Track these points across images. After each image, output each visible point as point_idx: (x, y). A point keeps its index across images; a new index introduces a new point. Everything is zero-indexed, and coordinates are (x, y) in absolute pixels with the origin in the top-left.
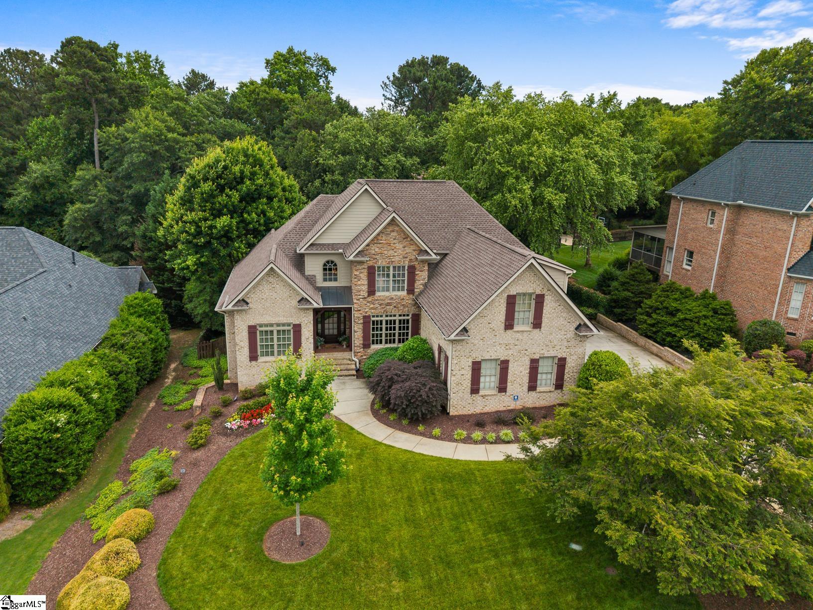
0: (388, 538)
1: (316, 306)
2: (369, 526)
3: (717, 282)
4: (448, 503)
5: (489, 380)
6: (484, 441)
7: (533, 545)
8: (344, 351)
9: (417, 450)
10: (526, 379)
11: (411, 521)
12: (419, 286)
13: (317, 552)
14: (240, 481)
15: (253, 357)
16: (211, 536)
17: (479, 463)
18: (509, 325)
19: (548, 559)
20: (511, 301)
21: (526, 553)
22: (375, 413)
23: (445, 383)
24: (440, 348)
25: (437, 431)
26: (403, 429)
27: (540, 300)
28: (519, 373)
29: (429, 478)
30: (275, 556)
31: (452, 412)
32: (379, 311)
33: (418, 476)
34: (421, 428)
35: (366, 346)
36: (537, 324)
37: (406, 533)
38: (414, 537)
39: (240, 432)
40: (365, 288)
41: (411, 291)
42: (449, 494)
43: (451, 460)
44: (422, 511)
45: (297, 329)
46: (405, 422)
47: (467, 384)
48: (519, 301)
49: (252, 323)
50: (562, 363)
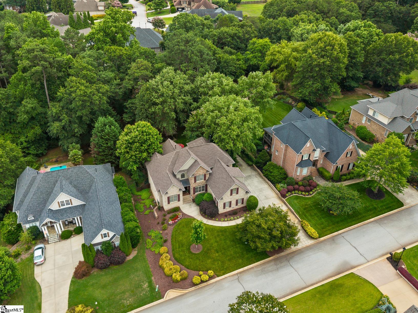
0: (213, 246)
1: (183, 190)
2: (209, 244)
3: (283, 161)
4: (223, 237)
5: (227, 205)
6: (227, 221)
7: (239, 244)
8: (188, 195)
9: (214, 225)
10: (235, 204)
11: (216, 242)
12: (207, 178)
13: (201, 250)
14: (180, 237)
15: (169, 203)
16: (180, 250)
17: (227, 227)
18: (231, 194)
19: (241, 246)
20: (232, 191)
21: (238, 245)
22: (202, 215)
23: (217, 207)
24: (215, 198)
25: (217, 219)
26: (209, 219)
27: (238, 189)
28: (234, 203)
29: (218, 232)
30: (194, 252)
31: (219, 213)
32: (197, 185)
33: (216, 231)
34: (213, 219)
35: (194, 193)
36: (237, 193)
37: (216, 244)
38: (218, 245)
39: (173, 224)
40: (194, 181)
41: (205, 179)
42: (223, 235)
43: (221, 227)
44: (218, 239)
45: (179, 195)
46: (210, 217)
47: (223, 207)
48: (233, 190)
49: (168, 196)
50: (243, 199)
